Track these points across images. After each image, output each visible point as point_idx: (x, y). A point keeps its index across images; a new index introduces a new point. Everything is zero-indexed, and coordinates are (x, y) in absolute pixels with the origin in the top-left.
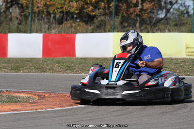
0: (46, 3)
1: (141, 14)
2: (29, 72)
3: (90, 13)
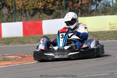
0: (23, 4)
1: (81, 7)
2: (16, 44)
3: (50, 8)
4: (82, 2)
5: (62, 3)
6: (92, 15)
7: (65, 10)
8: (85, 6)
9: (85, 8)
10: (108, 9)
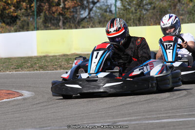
1: (63, 13)
3: (11, 14)
4: (65, 5)
5: (32, 5)
7: (37, 17)
8: (70, 12)
9: (70, 15)
10: (109, 18)
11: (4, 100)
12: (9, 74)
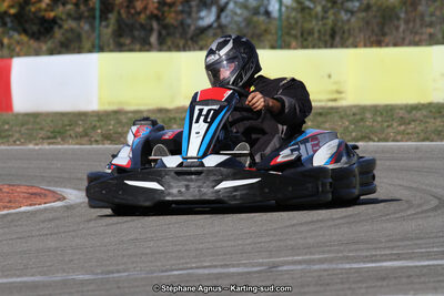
3: (43, 14)
6: (201, 43)
7: (101, 21)
8: (176, 12)
9: (176, 20)
10: (263, 27)
11: (23, 209)
12: (34, 150)
